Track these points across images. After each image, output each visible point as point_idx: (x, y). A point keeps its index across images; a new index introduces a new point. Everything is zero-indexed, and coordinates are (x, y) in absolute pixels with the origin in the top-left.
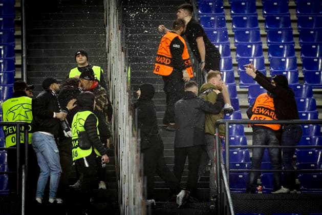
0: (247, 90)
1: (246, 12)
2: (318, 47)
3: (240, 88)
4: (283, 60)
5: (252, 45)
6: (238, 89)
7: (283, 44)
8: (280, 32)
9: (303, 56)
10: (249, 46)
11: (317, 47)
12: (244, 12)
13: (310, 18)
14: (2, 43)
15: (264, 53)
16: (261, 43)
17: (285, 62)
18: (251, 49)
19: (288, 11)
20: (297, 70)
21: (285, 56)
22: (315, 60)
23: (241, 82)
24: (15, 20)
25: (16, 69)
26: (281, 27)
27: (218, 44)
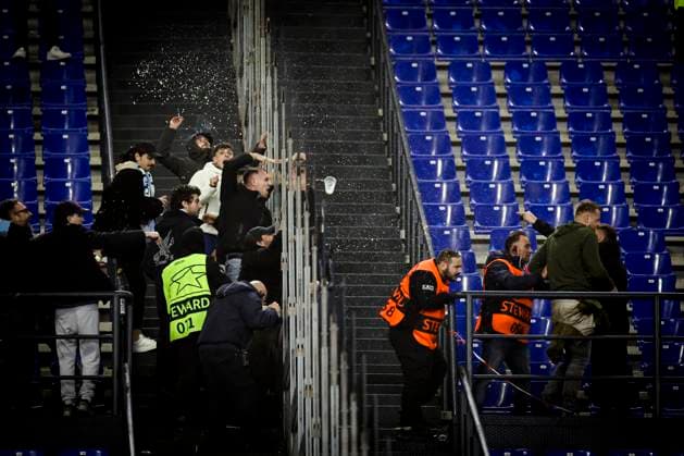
0: (488, 237)
1: (479, 103)
2: (606, 164)
3: (476, 233)
4: (546, 186)
5: (492, 159)
6: (473, 235)
7: (545, 159)
8: (538, 139)
9: (579, 179)
10: (488, 163)
11: (602, 165)
12: (475, 104)
13: (589, 115)
14: (68, 153)
15: (513, 173)
16: (507, 157)
17: (550, 190)
18: (491, 166)
19: (550, 102)
20: (569, 203)
21: (548, 179)
22: (602, 187)
23: (477, 224)
24: (87, 113)
25: (94, 197)
26: (539, 129)
27: (435, 158)
